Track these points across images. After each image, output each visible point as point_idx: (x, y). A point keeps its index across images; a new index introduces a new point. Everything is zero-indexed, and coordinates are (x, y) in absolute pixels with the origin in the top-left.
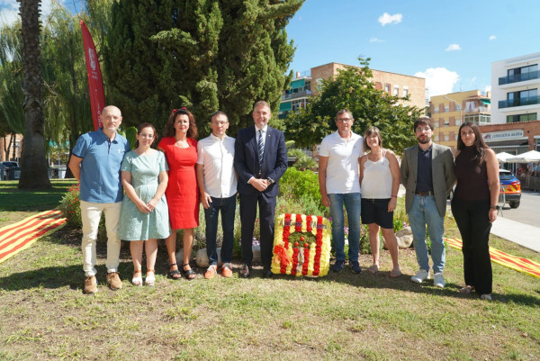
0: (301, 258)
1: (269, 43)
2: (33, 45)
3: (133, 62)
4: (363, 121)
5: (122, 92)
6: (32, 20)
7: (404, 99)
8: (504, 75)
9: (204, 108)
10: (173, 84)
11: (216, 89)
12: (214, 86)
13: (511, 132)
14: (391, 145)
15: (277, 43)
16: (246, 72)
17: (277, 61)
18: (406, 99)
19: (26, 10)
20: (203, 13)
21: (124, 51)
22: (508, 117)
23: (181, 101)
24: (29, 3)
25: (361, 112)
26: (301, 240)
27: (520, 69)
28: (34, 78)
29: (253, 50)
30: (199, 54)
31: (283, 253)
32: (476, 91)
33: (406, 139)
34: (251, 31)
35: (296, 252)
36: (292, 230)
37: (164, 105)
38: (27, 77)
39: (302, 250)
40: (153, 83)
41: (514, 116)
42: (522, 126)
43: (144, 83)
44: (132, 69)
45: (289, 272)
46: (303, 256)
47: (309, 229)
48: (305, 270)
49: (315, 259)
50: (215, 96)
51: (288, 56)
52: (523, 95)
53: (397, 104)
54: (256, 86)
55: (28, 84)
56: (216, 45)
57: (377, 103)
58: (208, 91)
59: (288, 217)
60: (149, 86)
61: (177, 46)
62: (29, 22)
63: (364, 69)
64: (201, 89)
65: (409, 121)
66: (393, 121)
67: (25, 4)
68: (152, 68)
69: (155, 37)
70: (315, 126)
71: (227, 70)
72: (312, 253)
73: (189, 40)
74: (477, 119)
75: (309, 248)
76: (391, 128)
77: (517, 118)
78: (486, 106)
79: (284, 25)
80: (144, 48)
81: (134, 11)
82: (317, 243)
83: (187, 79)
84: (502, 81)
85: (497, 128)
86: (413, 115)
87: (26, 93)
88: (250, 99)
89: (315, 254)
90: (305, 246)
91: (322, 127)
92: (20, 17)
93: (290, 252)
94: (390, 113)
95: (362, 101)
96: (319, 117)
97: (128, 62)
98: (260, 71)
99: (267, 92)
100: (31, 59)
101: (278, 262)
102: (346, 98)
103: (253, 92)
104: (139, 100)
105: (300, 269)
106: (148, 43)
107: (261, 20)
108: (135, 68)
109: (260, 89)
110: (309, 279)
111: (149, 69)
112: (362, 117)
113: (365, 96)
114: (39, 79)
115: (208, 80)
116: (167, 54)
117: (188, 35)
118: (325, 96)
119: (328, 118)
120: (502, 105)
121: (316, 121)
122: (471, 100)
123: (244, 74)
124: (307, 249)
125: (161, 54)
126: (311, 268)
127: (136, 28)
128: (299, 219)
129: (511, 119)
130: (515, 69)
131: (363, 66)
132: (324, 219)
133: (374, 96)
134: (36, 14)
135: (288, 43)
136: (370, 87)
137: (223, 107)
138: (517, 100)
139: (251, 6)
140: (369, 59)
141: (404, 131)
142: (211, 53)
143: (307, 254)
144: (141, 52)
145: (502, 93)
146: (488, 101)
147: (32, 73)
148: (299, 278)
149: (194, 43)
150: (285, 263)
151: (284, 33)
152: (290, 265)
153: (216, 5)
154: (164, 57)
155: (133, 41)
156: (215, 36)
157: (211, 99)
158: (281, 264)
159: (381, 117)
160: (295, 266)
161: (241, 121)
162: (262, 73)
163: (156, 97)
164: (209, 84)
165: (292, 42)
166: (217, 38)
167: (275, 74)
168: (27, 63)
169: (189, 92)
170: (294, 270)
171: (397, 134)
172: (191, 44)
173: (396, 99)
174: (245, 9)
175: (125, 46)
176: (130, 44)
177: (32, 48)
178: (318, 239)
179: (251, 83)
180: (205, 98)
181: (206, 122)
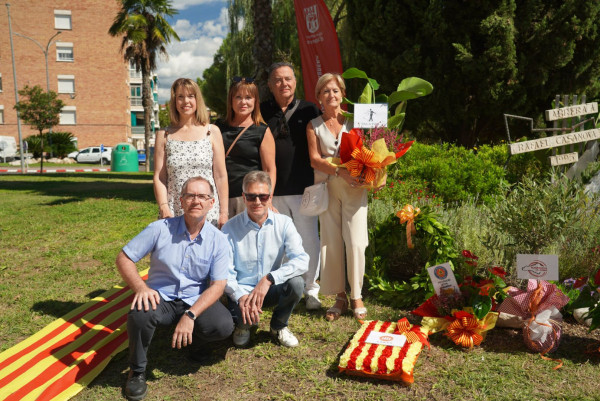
5: (369, 46)
9: (491, 60)
10: (444, 26)
11: (512, 27)
12: (508, 23)
23: (453, 47)
28: (265, 42)
38: (257, 42)
40: (413, 28)
43: (401, 30)
44: (383, 9)
50: (511, 38)
54: (583, 17)
55: (258, 50)
58: (499, 33)
60: (408, 33)
64: (489, 29)
68: (412, 5)
87: (256, 62)
88: (569, 40)
100: (262, 19)
103: (577, 28)
104: (391, 56)
108: (387, 8)
109: (590, 22)
114: (270, 44)
115: (500, 14)
137: (523, 57)
147: (263, 36)
157: (503, 44)
161: (551, 79)
163: (417, 48)
169: (467, 37)
177: (264, 5)
179: (574, 13)
180: (494, 45)
181: (493, 83)
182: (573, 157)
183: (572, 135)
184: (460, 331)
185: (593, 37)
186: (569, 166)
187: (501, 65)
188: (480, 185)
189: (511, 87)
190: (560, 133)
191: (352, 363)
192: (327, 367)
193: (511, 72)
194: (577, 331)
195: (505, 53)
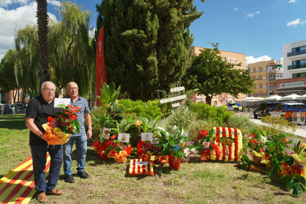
0: (227, 151)
1: (182, 36)
2: (44, 40)
3: (110, 47)
4: (216, 77)
6: (44, 26)
7: (238, 65)
8: (290, 51)
9: (150, 71)
10: (133, 58)
11: (156, 61)
12: (155, 59)
13: (296, 83)
14: (232, 91)
15: (185, 35)
16: (170, 51)
17: (185, 45)
18: (239, 65)
19: (41, 21)
20: (150, 20)
21: (106, 41)
22: (293, 74)
23: (137, 68)
24: (42, 17)
25: (215, 73)
26: (227, 141)
27: (299, 48)
28: (45, 57)
29: (174, 40)
30: (147, 42)
31: (217, 148)
32: (273, 60)
33: (241, 87)
34: (174, 30)
35: (224, 148)
36: (221, 136)
37: (128, 70)
38: (41, 57)
39: (227, 147)
40: (120, 58)
41: (296, 74)
42: (303, 79)
43: (116, 59)
44: (110, 51)
45: (221, 159)
46: (228, 150)
47: (230, 135)
48: (230, 158)
49: (235, 152)
50: (156, 64)
51: (190, 43)
52: (301, 62)
53: (234, 68)
54: (177, 59)
55: (41, 61)
56: (156, 38)
57: (223, 67)
58: (153, 62)
59: (218, 129)
60: (118, 60)
61: (135, 38)
62: (42, 27)
63: (215, 50)
64: (149, 61)
65: (241, 77)
66: (232, 78)
67: (41, 18)
68: (121, 50)
69: (124, 34)
70: (190, 81)
71: (161, 51)
72: (233, 148)
73: (144, 35)
74: (275, 76)
75: (231, 145)
76: (232, 81)
77: (298, 75)
78: (279, 69)
79: (188, 26)
80: (117, 39)
81: (112, 20)
82: (235, 143)
83: (139, 56)
84: (289, 55)
85: (288, 80)
86: (243, 74)
87: (40, 66)
88: (173, 66)
89: (234, 149)
90: (229, 145)
91: (193, 81)
92: (37, 25)
93: (221, 148)
94: (231, 73)
95: (215, 67)
96: (191, 76)
97: (108, 47)
98: (179, 50)
99: (181, 62)
100: (43, 47)
101: (215, 153)
102: (205, 66)
103: (175, 62)
104: (113, 68)
105: (227, 157)
106: (119, 37)
107: (179, 23)
109: (179, 61)
110: (232, 163)
111: (118, 51)
112: (215, 75)
113: (217, 64)
115: (152, 56)
116: (130, 43)
117: (143, 32)
118: (193, 65)
119: (196, 76)
120: (290, 68)
121: (190, 78)
122: (271, 66)
123: (169, 53)
124: (230, 146)
125: (127, 43)
126: (233, 157)
127: (113, 29)
128: (224, 130)
129: (295, 76)
130: (296, 48)
131: (215, 48)
132: (238, 129)
133: (221, 64)
134: (46, 23)
135: (190, 36)
136: (219, 58)
138: (298, 65)
139: (174, 16)
140: (218, 44)
141: (239, 83)
142: (153, 42)
143: (230, 149)
144: (115, 42)
145: (289, 61)
146: (280, 66)
147: (44, 55)
148: (227, 162)
149: (146, 36)
150: (218, 154)
151: (188, 30)
152: (222, 155)
153: (156, 16)
154: (128, 44)
155: (110, 36)
156: (156, 32)
157: (154, 66)
158: (216, 155)
159: (226, 75)
160: (224, 155)
161: (167, 78)
162: (180, 52)
163: (124, 66)
164: (153, 58)
165: (192, 35)
166: (157, 34)
167: (185, 52)
168: (41, 49)
169: (141, 63)
170: (224, 158)
171: (235, 85)
172: (144, 37)
173: (233, 65)
174: (171, 18)
175: (107, 38)
176: (109, 38)
177: (44, 41)
178: (236, 141)
179: (174, 58)
180: (151, 66)
181: (150, 79)
182: (178, 104)
183: (178, 97)
184: (162, 159)
185: (179, 65)
186: (178, 107)
187: (153, 73)
188: (154, 114)
189: (157, 81)
190: (174, 96)
191: (134, 171)
192: (124, 175)
193: (156, 76)
194: (192, 156)
195: (155, 70)
